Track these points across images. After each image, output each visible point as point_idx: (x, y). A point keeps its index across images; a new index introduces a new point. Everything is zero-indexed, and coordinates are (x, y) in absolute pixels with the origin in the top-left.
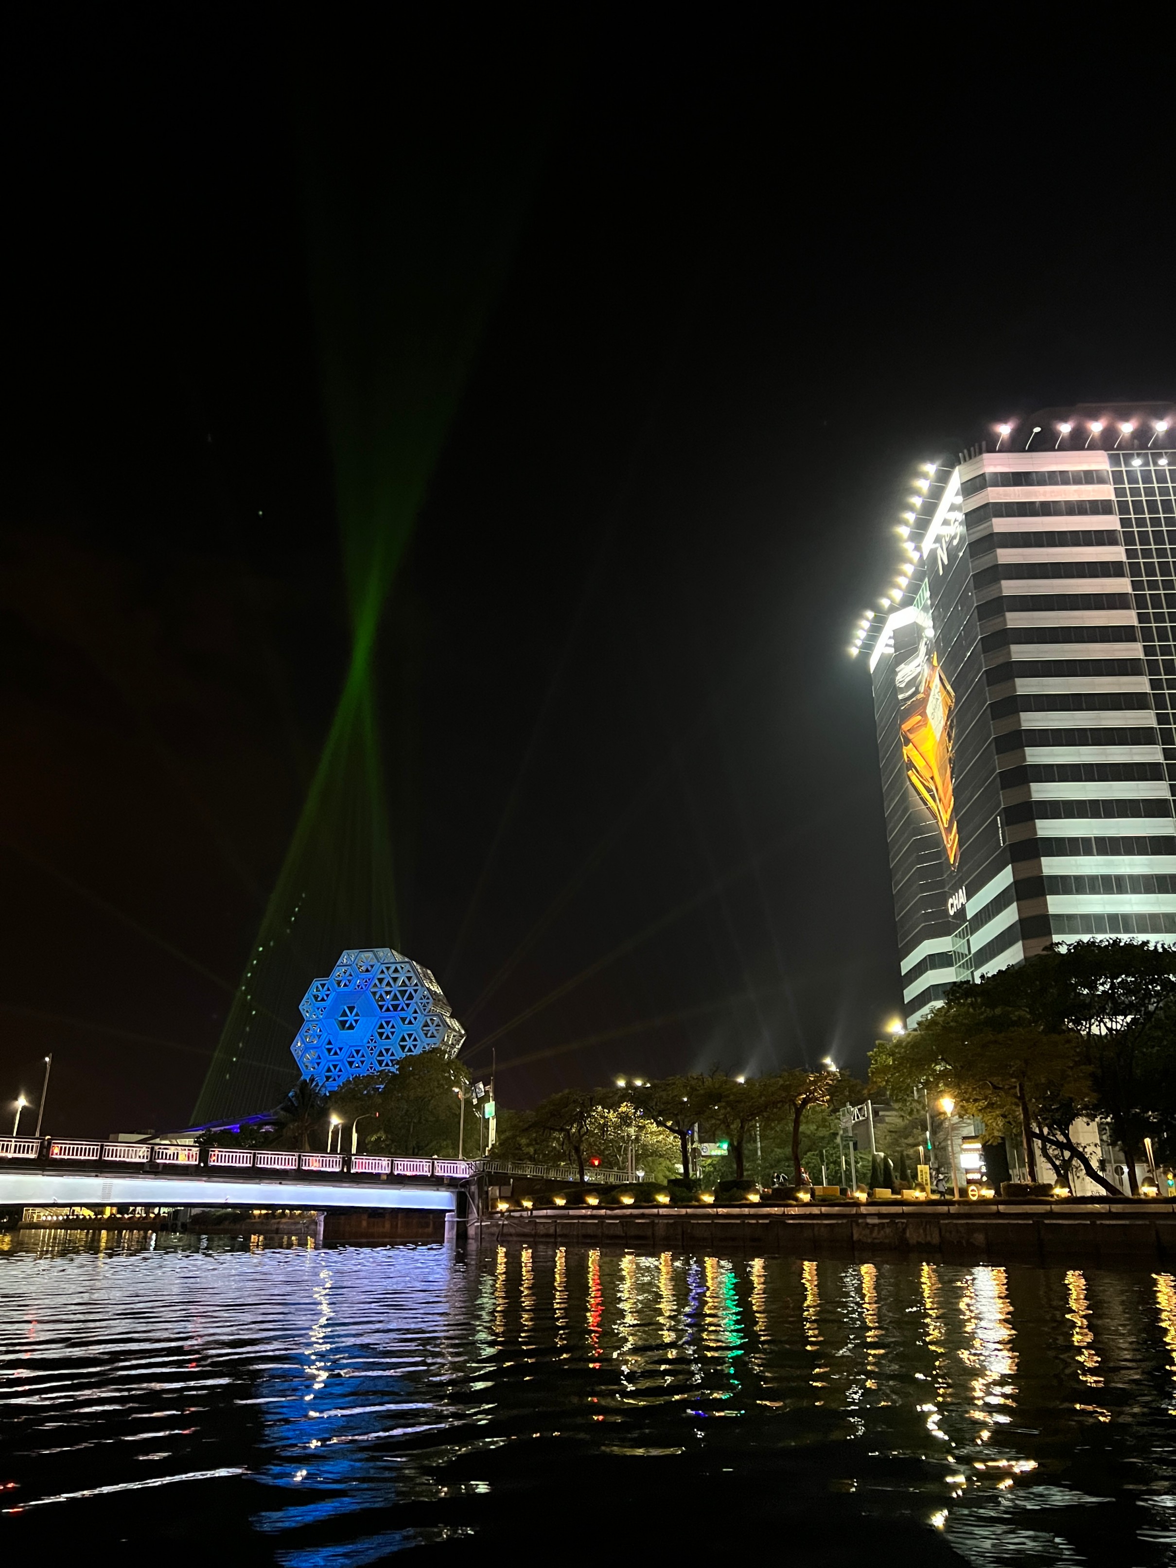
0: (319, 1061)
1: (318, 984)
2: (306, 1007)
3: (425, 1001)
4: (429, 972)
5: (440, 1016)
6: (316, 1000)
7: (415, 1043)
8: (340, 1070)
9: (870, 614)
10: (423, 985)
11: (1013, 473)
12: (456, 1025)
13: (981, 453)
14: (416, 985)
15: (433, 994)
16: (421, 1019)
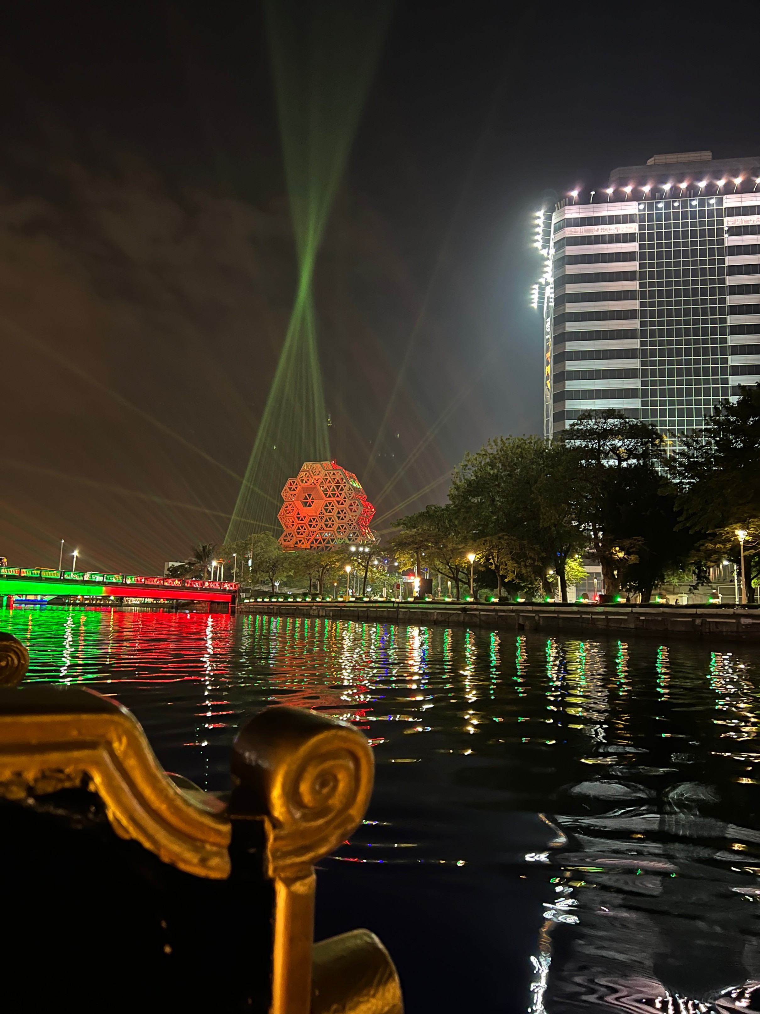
1: (291, 481)
2: (285, 494)
3: (350, 492)
4: (354, 475)
6: (290, 490)
7: (345, 515)
8: (305, 529)
9: (536, 286)
11: (581, 218)
13: (565, 206)
14: (345, 483)
15: (355, 488)
16: (348, 502)
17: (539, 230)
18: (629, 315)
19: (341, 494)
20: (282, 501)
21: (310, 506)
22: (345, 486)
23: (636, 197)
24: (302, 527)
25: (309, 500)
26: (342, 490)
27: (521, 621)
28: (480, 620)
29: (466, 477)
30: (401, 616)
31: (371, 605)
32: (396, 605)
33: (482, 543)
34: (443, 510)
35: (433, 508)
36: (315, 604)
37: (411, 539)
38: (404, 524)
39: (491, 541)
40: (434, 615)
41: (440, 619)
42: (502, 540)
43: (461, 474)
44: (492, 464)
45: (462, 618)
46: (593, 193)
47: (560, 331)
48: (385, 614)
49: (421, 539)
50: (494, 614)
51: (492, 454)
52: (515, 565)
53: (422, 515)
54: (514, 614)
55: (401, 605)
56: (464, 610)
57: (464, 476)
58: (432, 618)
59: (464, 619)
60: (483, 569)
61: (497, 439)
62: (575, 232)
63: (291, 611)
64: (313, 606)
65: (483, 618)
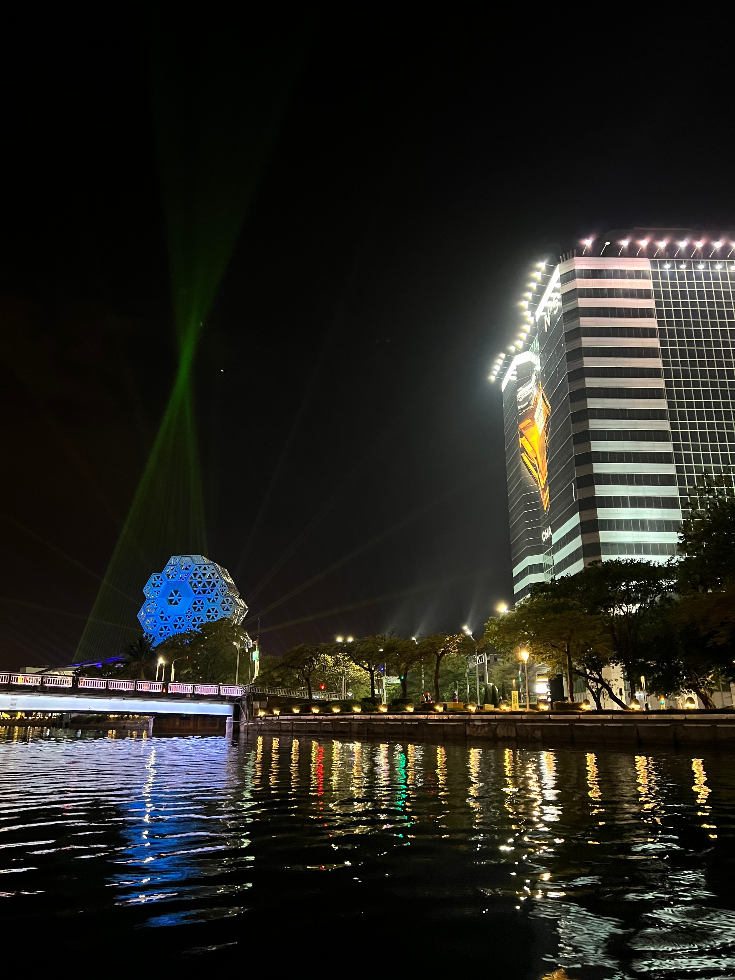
0: (155, 624)
1: (155, 576)
2: (147, 591)
3: (223, 588)
4: (226, 570)
5: (232, 597)
6: (154, 586)
7: (216, 614)
8: (169, 630)
9: (503, 355)
10: (222, 578)
11: (592, 270)
12: (242, 603)
13: (573, 256)
14: (217, 578)
15: (228, 584)
16: (220, 599)
19: (212, 590)
21: (176, 603)
22: (217, 582)
24: (166, 627)
25: (176, 598)
26: (214, 585)
46: (608, 243)
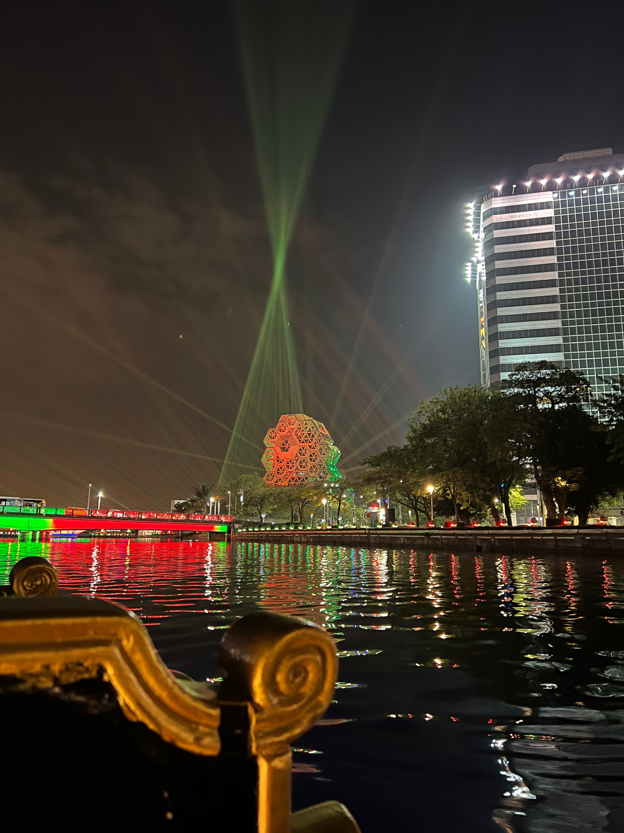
0: (274, 466)
1: (271, 431)
2: (267, 441)
5: (327, 445)
6: (271, 438)
7: (316, 457)
8: (283, 470)
9: (469, 264)
10: (318, 431)
11: (505, 207)
12: (336, 449)
13: (492, 198)
15: (324, 435)
16: (318, 447)
17: (471, 218)
18: (551, 284)
19: (312, 440)
20: (264, 447)
21: (287, 450)
22: (315, 433)
23: (551, 187)
24: (281, 468)
25: (287, 446)
26: (313, 436)
27: (478, 543)
28: (442, 543)
29: (421, 422)
30: (372, 541)
31: (346, 532)
32: (367, 531)
33: (440, 476)
34: (402, 450)
35: (394, 449)
36: (298, 532)
37: (377, 475)
38: (369, 463)
39: (448, 475)
40: (401, 540)
41: (406, 542)
42: (456, 474)
43: (416, 419)
44: (443, 411)
45: (426, 542)
46: (514, 186)
47: (492, 300)
48: (358, 539)
49: (386, 474)
50: (454, 537)
51: (443, 401)
52: (469, 495)
53: (384, 455)
54: (472, 537)
55: (371, 532)
56: (428, 535)
57: (419, 421)
58: (399, 543)
59: (428, 543)
60: (442, 499)
61: (446, 389)
62: (501, 218)
63: (277, 539)
64: (295, 534)
65: (445, 541)
